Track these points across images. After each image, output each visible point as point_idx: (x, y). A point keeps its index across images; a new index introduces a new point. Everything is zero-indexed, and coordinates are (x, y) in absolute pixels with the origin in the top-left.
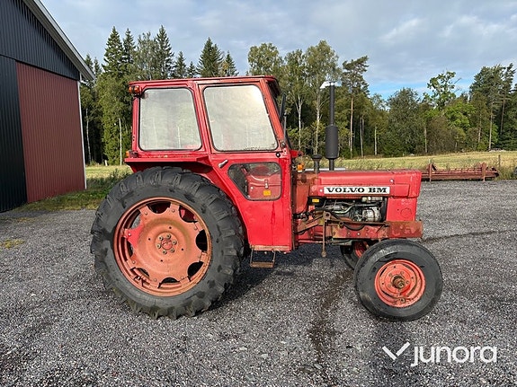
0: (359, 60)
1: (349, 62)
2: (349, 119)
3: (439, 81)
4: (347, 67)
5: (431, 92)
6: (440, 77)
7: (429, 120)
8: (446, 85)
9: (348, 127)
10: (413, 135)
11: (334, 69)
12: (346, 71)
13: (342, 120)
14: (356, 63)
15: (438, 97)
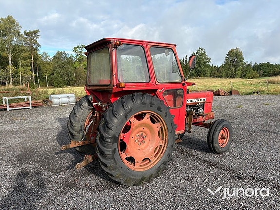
0: (34, 31)
1: (28, 31)
2: (31, 66)
3: (78, 49)
4: (27, 34)
5: (74, 54)
6: (78, 47)
7: (75, 68)
8: (81, 51)
9: (31, 70)
10: (68, 76)
11: (19, 34)
12: (26, 36)
13: (27, 66)
14: (32, 32)
15: (78, 57)
